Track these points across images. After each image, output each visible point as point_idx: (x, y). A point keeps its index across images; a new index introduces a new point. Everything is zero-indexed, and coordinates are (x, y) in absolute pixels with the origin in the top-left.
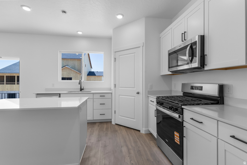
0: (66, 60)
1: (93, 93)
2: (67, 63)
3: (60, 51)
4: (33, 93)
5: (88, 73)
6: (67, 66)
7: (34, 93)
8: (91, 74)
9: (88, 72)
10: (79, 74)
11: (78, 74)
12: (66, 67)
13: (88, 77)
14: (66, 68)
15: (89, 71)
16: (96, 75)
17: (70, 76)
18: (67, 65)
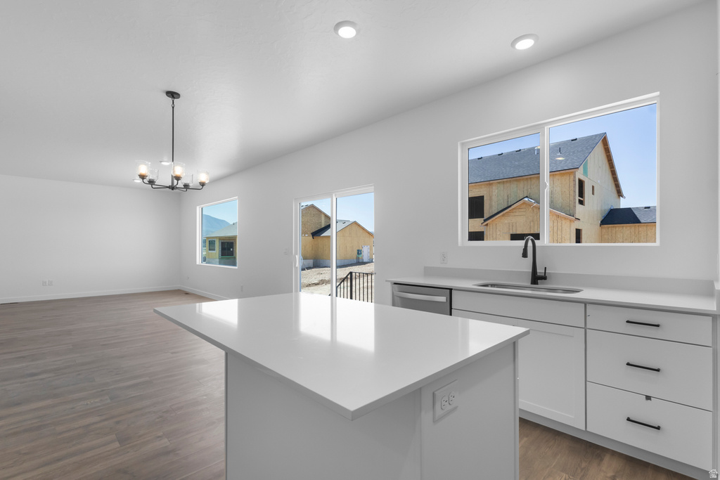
0: (525, 182)
1: (586, 303)
2: (527, 190)
3: (463, 144)
4: (386, 281)
5: (605, 214)
6: (526, 199)
7: (389, 281)
8: (618, 218)
9: (607, 212)
10: (568, 222)
11: (563, 222)
12: (524, 203)
13: (604, 231)
14: (525, 206)
15: (607, 208)
16: (639, 222)
17: (536, 227)
18: (527, 197)
